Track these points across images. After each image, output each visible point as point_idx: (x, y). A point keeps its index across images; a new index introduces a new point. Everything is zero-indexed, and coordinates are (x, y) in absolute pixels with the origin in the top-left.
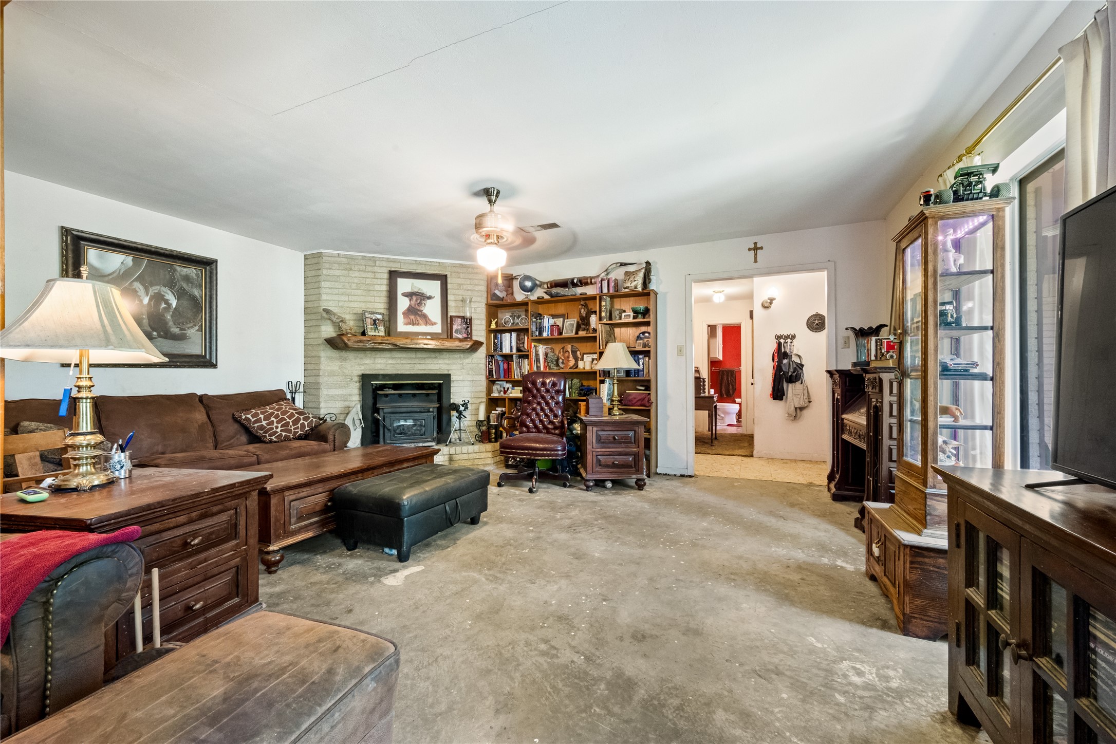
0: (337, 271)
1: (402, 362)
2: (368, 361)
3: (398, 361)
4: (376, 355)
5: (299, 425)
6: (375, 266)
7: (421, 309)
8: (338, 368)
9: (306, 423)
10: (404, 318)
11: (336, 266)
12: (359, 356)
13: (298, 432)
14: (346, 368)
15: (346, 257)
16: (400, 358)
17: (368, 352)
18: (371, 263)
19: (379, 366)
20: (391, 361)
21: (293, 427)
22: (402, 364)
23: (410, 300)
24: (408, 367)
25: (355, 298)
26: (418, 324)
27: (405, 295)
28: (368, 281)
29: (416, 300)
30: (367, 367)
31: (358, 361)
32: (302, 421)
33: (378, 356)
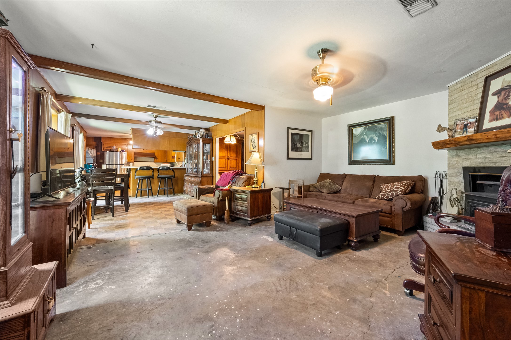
0: (456, 95)
1: (497, 155)
2: (472, 157)
3: (494, 155)
4: (478, 151)
5: (391, 193)
6: (478, 78)
7: (507, 102)
8: (456, 162)
9: (394, 193)
10: (490, 116)
11: (455, 92)
12: (467, 153)
13: (389, 197)
14: (460, 163)
15: (461, 82)
16: (496, 152)
17: (472, 150)
18: (475, 78)
19: (480, 160)
20: (488, 156)
21: (387, 194)
22: (498, 157)
23: (498, 97)
24: (502, 160)
25: (465, 110)
26: (501, 118)
27: (494, 94)
28: (473, 93)
29: (504, 95)
30: (472, 161)
31: (467, 157)
32: (393, 192)
33: (479, 152)
